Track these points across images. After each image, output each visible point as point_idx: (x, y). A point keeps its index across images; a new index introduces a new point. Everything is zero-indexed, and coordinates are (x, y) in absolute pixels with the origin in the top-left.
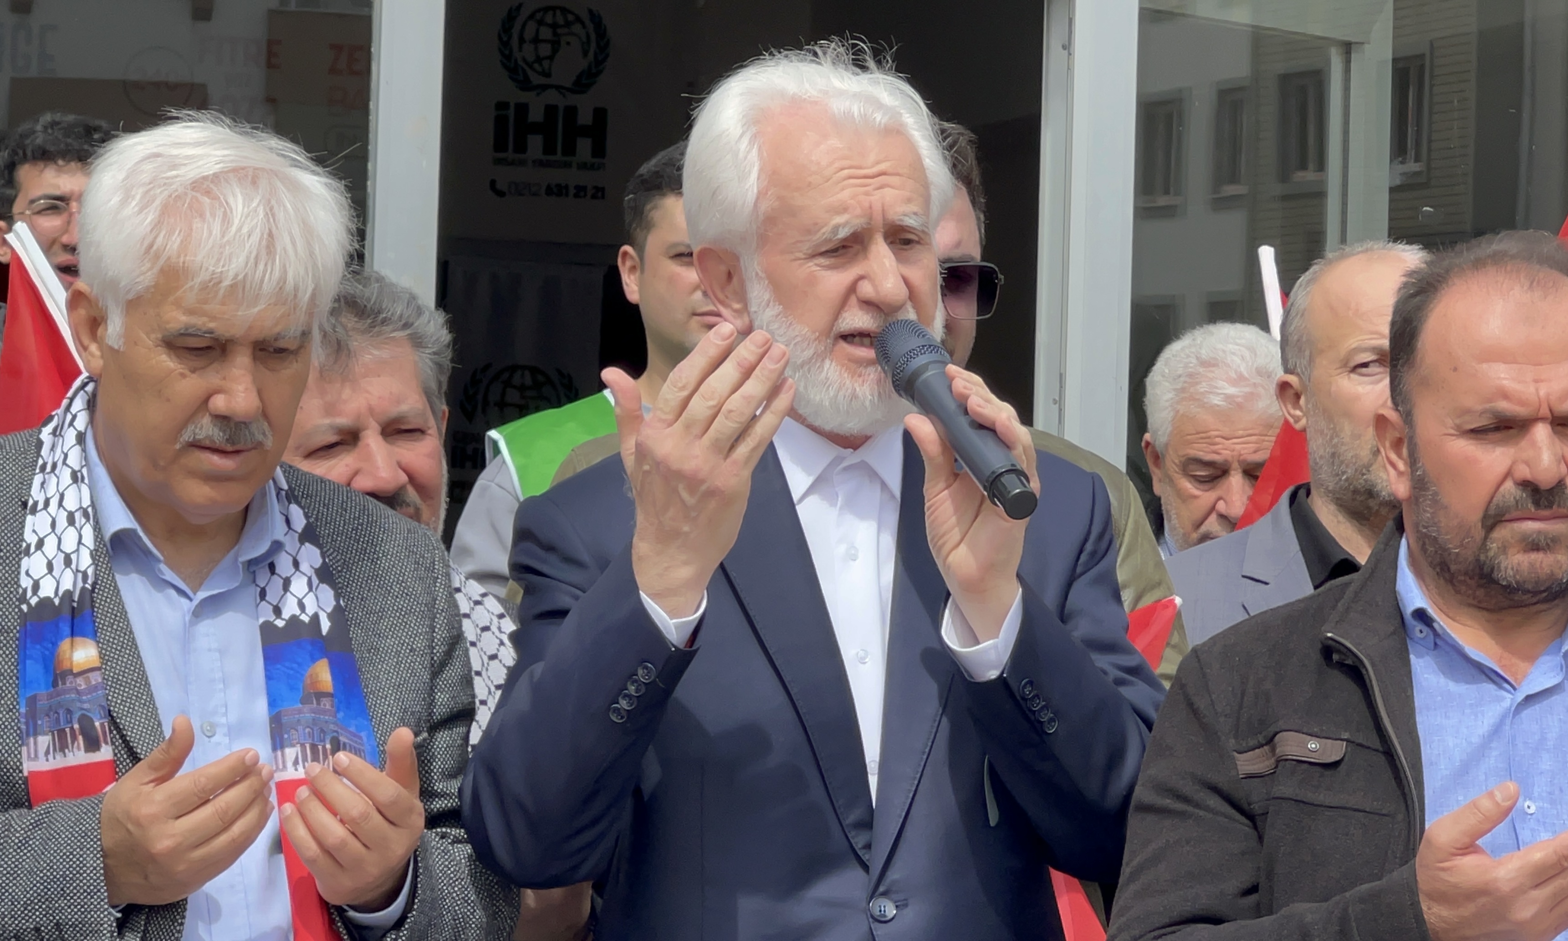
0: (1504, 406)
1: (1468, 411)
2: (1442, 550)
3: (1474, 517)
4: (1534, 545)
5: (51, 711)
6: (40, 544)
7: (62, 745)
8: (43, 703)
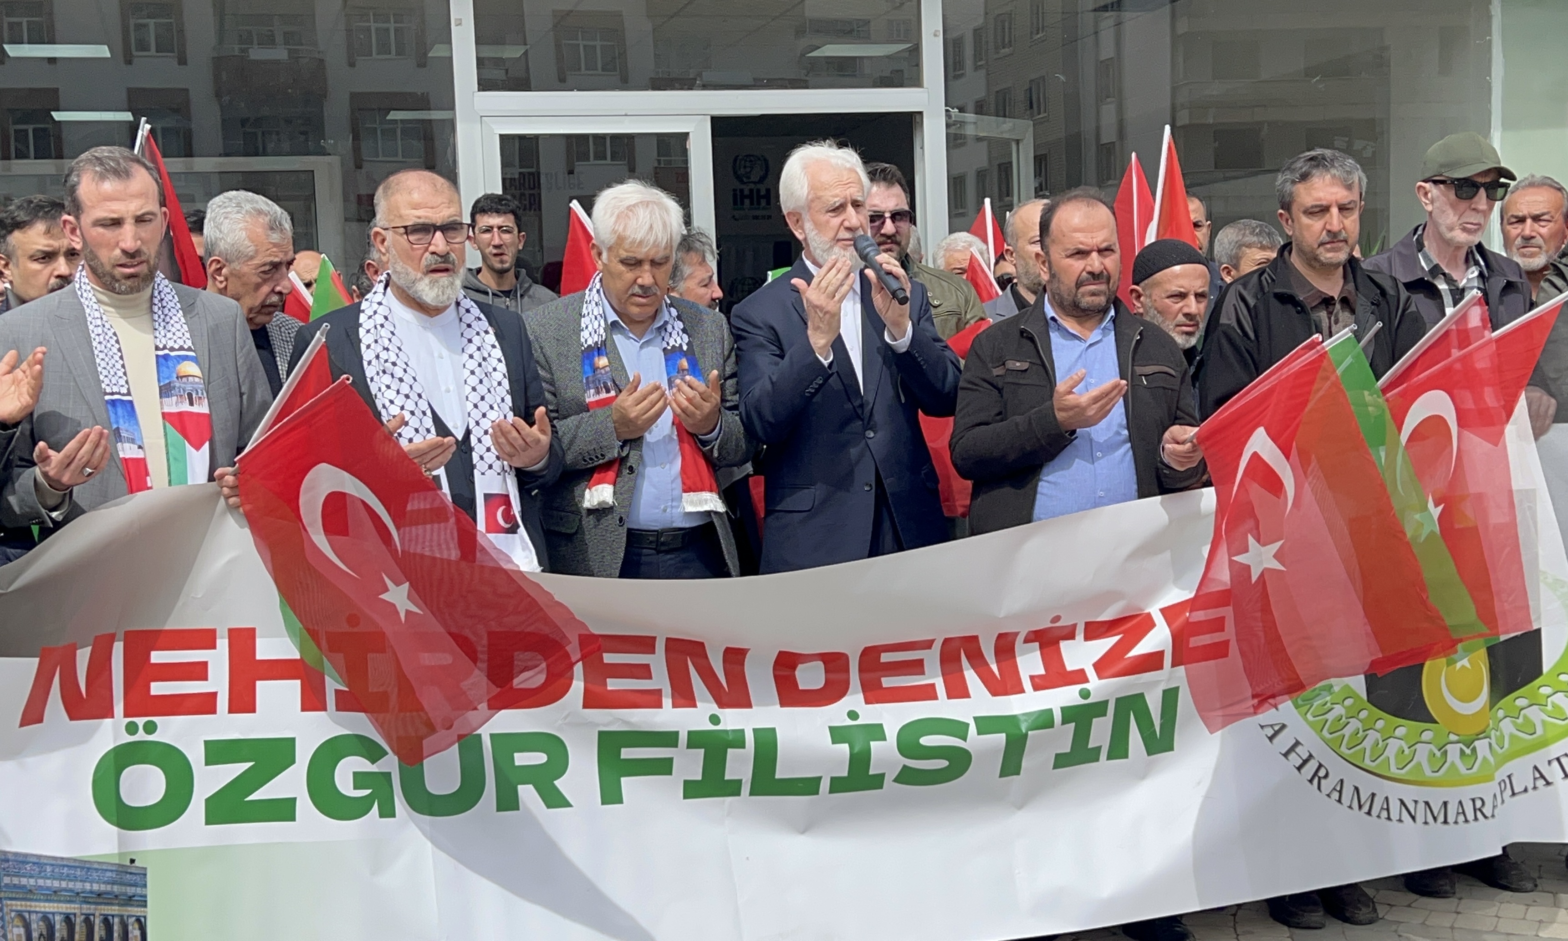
0: (1081, 246)
1: (1068, 249)
2: (1061, 298)
3: (1073, 284)
4: (1093, 294)
5: (594, 382)
6: (587, 327)
7: (598, 393)
8: (591, 379)
